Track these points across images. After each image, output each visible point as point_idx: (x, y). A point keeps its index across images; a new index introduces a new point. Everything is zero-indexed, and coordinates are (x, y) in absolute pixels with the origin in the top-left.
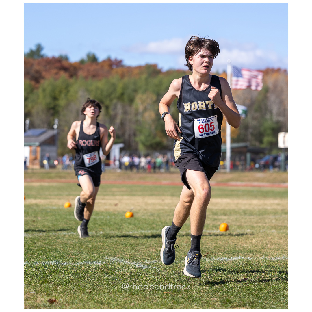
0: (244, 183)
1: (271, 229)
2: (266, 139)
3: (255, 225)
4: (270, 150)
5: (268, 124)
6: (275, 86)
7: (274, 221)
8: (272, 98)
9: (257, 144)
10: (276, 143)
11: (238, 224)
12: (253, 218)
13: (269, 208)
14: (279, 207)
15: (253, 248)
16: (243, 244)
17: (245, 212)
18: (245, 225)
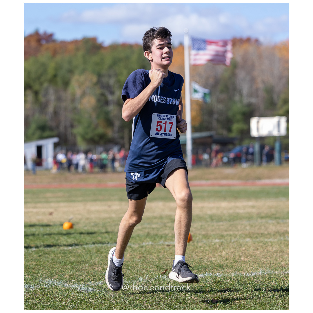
0: (209, 182)
1: (244, 238)
2: (236, 127)
3: (225, 233)
4: (241, 140)
5: (238, 107)
6: (245, 60)
7: (248, 228)
8: (241, 74)
9: (224, 133)
10: (249, 130)
11: (203, 233)
12: (222, 225)
13: (241, 211)
14: (254, 210)
15: (222, 262)
16: (210, 257)
17: (212, 218)
18: (212, 233)
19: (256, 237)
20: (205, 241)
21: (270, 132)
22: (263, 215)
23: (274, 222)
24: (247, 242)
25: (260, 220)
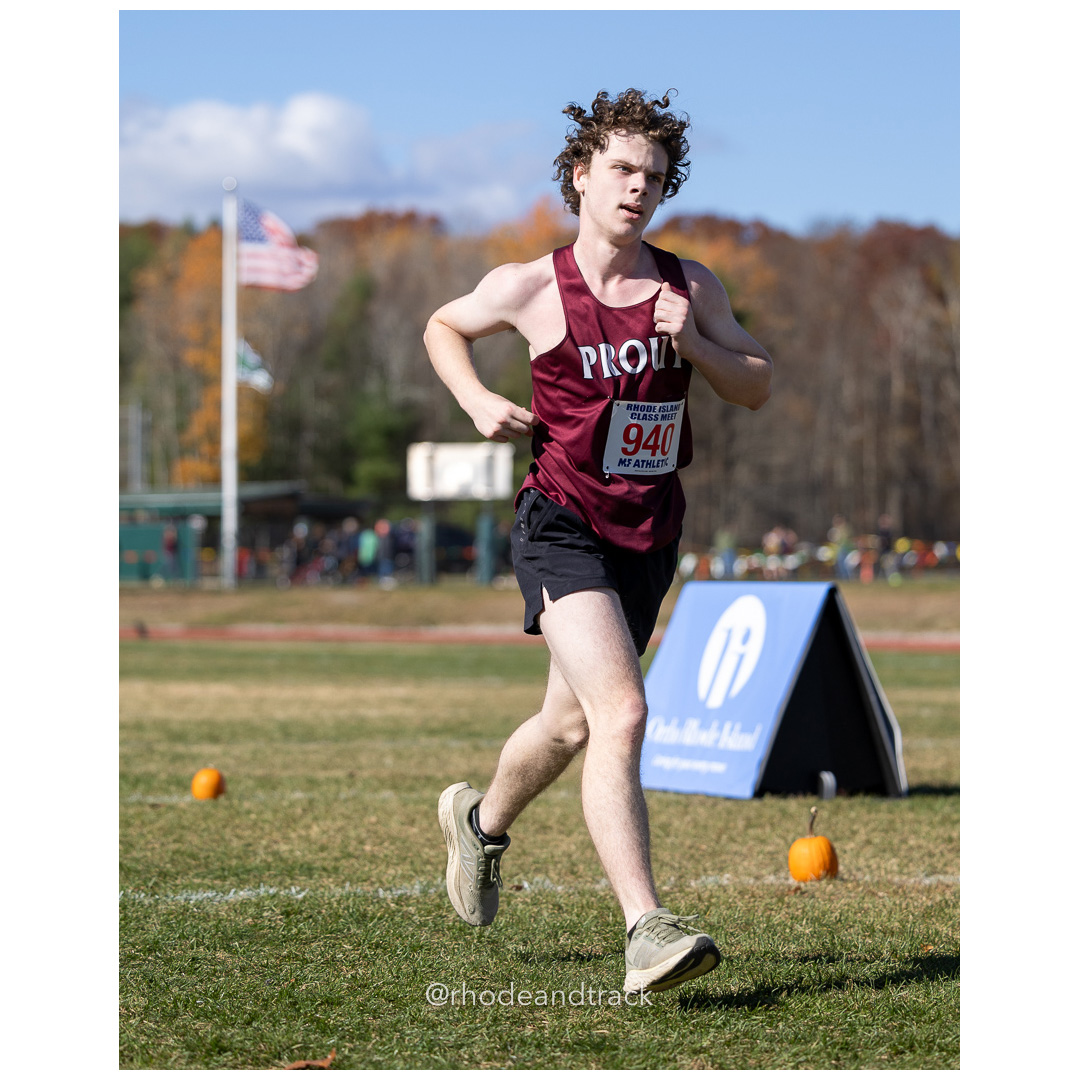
0: (286, 629)
1: (376, 790)
2: (368, 469)
3: (321, 775)
4: (381, 509)
5: (374, 411)
7: (389, 761)
8: (387, 317)
9: (333, 486)
10: (402, 482)
11: (259, 772)
13: (372, 713)
14: (410, 711)
15: (310, 856)
16: (276, 842)
18: (285, 774)
19: (411, 789)
20: (261, 794)
21: (466, 487)
22: (435, 725)
23: (466, 744)
24: (384, 801)
25: (424, 740)
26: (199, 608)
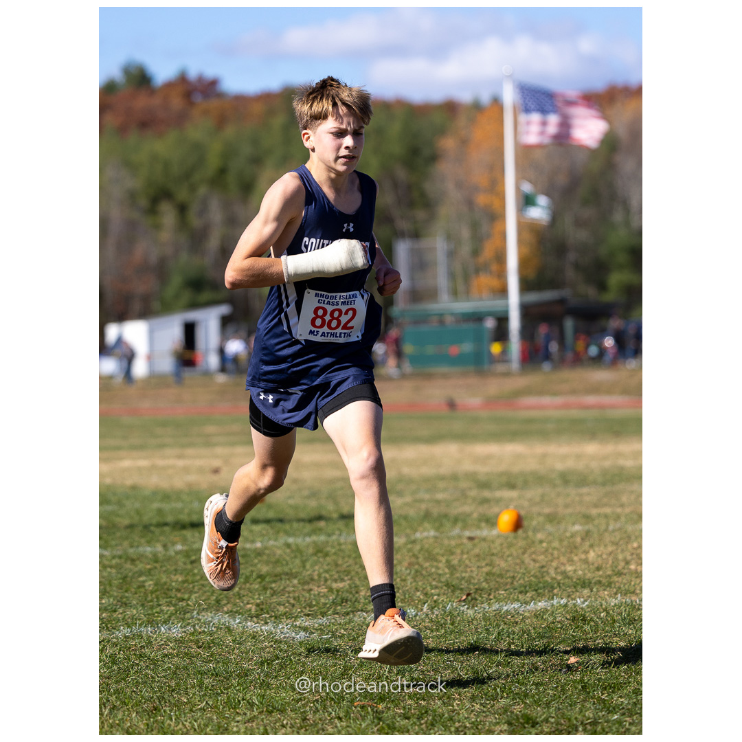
2: (617, 279)
3: (594, 512)
5: (620, 236)
6: (635, 133)
8: (627, 165)
9: (591, 292)
11: (547, 510)
12: (589, 494)
15: (589, 575)
16: (563, 564)
17: (566, 478)
18: (566, 512)
20: (549, 527)
26: (494, 386)
